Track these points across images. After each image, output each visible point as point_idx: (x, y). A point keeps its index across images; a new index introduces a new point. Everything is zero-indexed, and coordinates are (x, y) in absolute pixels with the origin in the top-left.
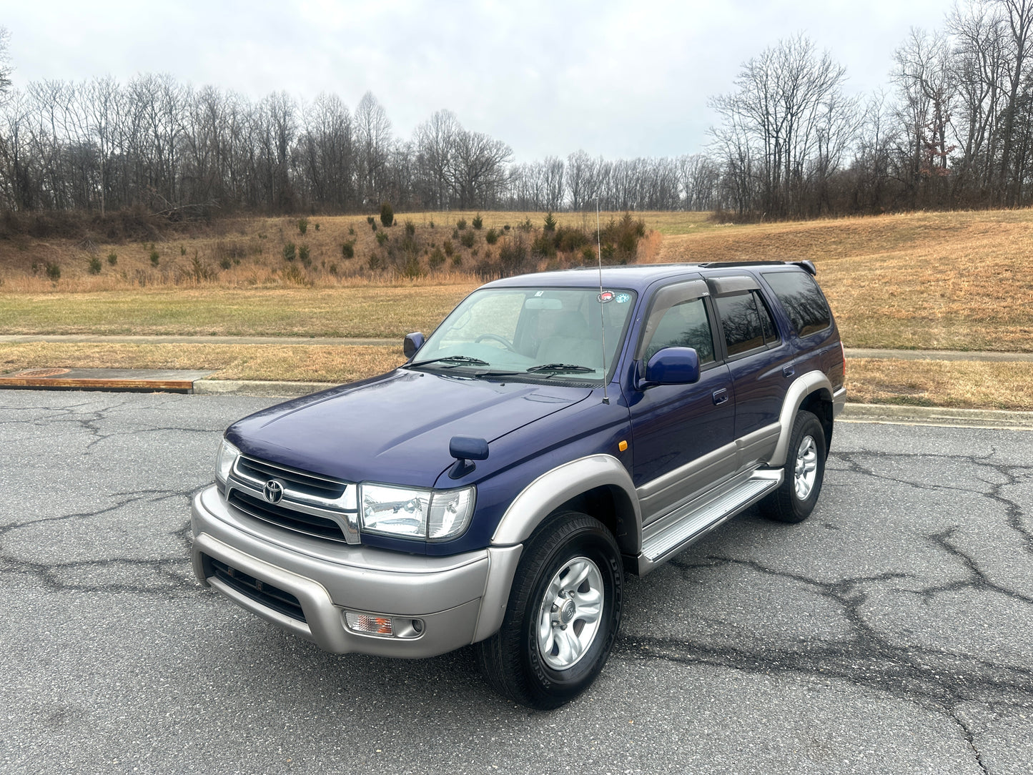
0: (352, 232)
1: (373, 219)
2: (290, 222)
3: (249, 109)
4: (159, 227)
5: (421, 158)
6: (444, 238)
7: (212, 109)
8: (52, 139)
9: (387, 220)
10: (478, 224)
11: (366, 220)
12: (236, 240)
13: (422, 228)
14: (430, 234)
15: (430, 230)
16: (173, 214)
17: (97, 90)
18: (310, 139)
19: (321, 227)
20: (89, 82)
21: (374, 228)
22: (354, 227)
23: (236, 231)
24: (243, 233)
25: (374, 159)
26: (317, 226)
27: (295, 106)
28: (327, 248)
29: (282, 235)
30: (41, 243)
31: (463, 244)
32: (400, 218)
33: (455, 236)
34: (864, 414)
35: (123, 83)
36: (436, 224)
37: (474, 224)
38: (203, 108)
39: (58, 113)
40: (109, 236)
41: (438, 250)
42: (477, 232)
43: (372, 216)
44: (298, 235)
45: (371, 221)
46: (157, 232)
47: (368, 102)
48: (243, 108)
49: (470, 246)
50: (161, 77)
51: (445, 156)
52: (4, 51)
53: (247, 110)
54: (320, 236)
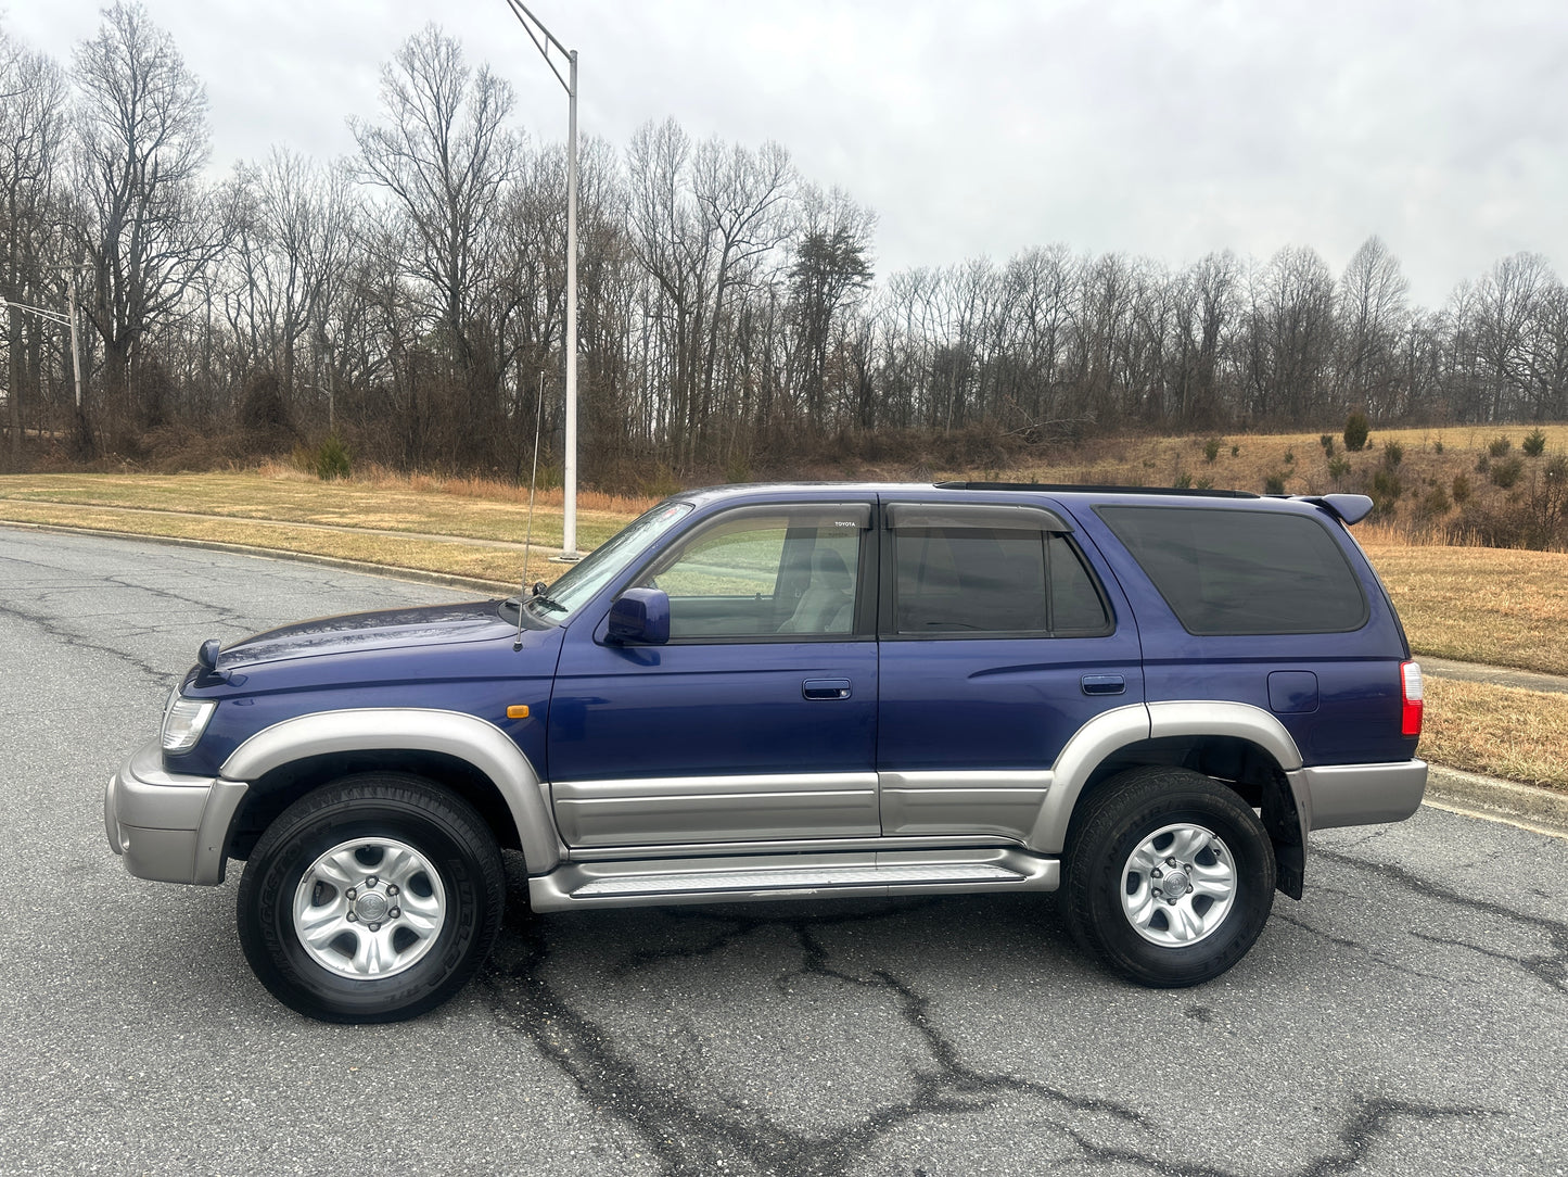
0: (1289, 458)
1: (1330, 439)
2: (1195, 443)
3: (1166, 282)
4: (1011, 451)
6: (1457, 471)
7: (1111, 288)
8: (904, 340)
9: (1356, 440)
10: (1534, 447)
11: (1319, 439)
12: (1109, 469)
13: (1418, 453)
14: (1432, 464)
15: (1435, 457)
16: (1032, 433)
17: (965, 275)
18: (1256, 322)
19: (1241, 451)
20: (957, 266)
21: (1329, 453)
22: (1294, 452)
23: (1114, 457)
24: (1122, 459)
26: (1235, 450)
27: (1241, 270)
28: (1243, 483)
29: (1177, 464)
30: (871, 469)
31: (1495, 482)
32: (1378, 438)
33: (1482, 467)
35: (1000, 266)
36: (1447, 446)
37: (1525, 446)
38: (1100, 289)
39: (918, 308)
40: (947, 462)
41: (1441, 492)
42: (1529, 462)
43: (1330, 434)
44: (1203, 462)
45: (1326, 442)
46: (1006, 456)
47: (1371, 254)
48: (1156, 279)
49: (1506, 486)
50: (1050, 249)
52: (869, 239)
53: (1163, 282)
54: (1237, 465)
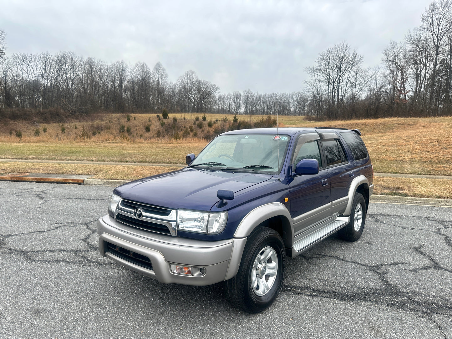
0: (150, 121)
1: (159, 116)
2: (123, 116)
3: (107, 68)
4: (66, 117)
5: (180, 90)
6: (189, 124)
7: (91, 67)
8: (21, 78)
9: (165, 116)
10: (204, 119)
11: (156, 116)
12: (99, 123)
13: (180, 120)
14: (184, 122)
15: (184, 121)
16: (72, 111)
17: (42, 58)
18: (133, 81)
19: (136, 119)
20: (39, 54)
21: (159, 119)
22: (151, 119)
23: (99, 119)
24: (102, 120)
25: (160, 91)
26: (135, 118)
27: (127, 67)
28: (139, 127)
29: (119, 122)
30: (14, 122)
31: (198, 127)
32: (171, 115)
33: (194, 124)
34: (377, 199)
35: (53, 55)
36: (186, 118)
37: (202, 119)
38: (87, 67)
39: (25, 67)
40: (44, 120)
41: (187, 129)
42: (204, 122)
43: (159, 114)
44: (126, 121)
45: (158, 116)
46: (65, 119)
47: (158, 66)
48: (104, 67)
49: (201, 128)
50: (70, 53)
51: (190, 90)
52: (3, 40)
53: (106, 68)
54: (136, 122)
